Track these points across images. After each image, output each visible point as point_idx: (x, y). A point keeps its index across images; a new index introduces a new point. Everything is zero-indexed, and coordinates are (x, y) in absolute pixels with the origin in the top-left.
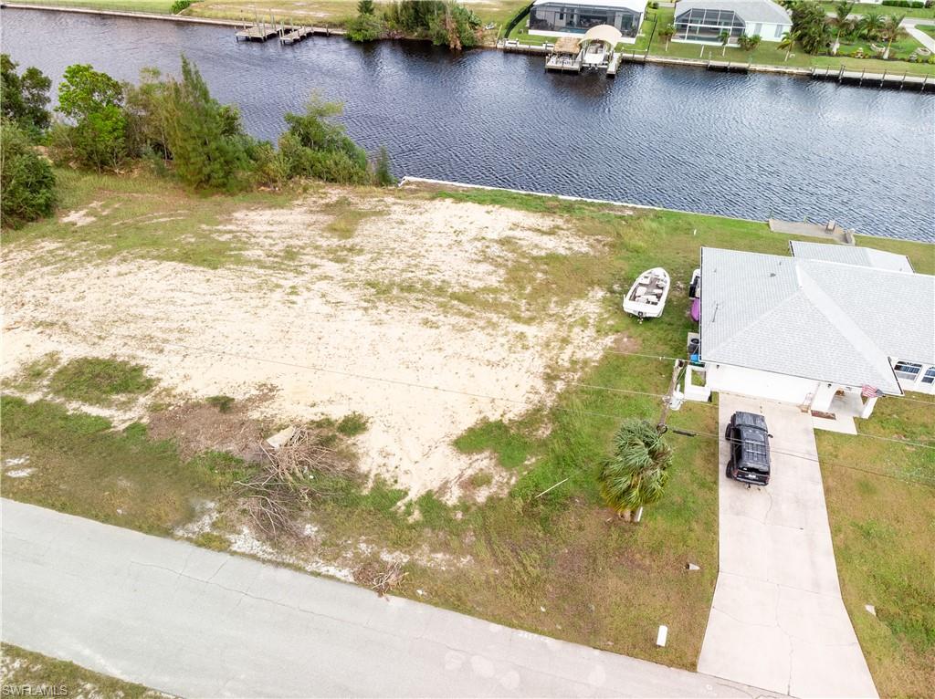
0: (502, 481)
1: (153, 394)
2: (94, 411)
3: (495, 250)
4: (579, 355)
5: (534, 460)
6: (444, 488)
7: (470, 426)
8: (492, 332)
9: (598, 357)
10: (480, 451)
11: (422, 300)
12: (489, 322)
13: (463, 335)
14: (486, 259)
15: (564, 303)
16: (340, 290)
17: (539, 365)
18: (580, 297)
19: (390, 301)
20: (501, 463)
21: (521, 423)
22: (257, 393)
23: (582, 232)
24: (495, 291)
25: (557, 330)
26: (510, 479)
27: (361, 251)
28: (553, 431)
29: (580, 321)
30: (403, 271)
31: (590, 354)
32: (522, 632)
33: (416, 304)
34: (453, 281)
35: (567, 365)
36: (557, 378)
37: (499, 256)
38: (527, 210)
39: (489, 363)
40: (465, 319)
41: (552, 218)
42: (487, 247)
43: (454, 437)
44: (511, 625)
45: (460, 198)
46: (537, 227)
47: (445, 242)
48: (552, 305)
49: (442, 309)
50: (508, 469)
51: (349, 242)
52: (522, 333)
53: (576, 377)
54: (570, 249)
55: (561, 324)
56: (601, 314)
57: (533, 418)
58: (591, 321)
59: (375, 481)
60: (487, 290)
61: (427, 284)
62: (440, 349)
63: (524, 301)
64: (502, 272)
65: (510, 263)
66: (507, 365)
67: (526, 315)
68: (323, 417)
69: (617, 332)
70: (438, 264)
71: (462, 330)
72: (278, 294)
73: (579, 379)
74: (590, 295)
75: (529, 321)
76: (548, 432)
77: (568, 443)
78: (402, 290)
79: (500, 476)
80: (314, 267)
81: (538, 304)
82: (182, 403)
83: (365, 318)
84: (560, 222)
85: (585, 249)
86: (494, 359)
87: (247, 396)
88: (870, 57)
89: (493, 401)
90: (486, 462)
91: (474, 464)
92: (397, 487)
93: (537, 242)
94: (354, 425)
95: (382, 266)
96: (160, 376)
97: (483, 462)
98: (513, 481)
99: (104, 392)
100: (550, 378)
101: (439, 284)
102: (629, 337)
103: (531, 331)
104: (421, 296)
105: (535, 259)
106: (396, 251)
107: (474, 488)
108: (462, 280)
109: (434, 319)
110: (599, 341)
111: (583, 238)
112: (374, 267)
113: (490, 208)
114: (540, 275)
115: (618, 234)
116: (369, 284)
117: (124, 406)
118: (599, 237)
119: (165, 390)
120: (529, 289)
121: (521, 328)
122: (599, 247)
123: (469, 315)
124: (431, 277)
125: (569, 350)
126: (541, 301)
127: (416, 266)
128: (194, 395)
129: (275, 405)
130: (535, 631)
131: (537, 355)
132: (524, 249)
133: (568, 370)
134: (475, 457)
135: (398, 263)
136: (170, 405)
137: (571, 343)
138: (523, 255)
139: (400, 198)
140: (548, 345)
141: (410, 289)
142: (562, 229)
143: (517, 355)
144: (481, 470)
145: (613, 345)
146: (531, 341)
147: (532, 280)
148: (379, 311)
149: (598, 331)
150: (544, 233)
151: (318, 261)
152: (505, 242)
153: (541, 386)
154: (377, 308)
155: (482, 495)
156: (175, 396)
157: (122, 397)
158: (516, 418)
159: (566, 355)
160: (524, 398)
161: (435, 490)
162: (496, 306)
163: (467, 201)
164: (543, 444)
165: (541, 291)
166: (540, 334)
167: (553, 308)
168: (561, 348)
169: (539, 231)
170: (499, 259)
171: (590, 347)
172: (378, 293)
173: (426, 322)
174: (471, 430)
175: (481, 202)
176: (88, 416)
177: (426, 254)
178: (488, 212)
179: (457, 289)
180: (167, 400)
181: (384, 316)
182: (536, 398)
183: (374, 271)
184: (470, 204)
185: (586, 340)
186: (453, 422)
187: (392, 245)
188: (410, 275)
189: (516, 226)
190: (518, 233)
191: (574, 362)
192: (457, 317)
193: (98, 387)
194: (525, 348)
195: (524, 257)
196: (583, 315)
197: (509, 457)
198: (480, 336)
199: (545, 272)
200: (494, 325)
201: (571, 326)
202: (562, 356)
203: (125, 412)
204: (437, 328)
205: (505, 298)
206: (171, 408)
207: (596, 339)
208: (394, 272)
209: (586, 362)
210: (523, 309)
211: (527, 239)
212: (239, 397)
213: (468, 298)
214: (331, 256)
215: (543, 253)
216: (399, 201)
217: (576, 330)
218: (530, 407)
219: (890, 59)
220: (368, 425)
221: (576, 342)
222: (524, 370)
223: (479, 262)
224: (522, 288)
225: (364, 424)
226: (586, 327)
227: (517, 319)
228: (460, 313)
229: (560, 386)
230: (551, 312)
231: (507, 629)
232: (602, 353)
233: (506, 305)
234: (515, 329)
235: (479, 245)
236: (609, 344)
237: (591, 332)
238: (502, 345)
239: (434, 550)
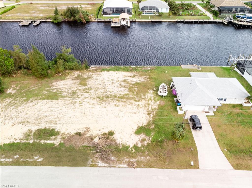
0: (148, 140)
1: (60, 135)
2: (49, 142)
3: (123, 84)
4: (153, 108)
5: (153, 133)
6: (137, 143)
7: (136, 128)
8: (132, 105)
9: (157, 107)
10: (141, 133)
11: (112, 100)
12: (130, 103)
13: (125, 107)
14: (122, 86)
15: (144, 95)
16: (91, 100)
17: (145, 111)
18: (148, 93)
19: (105, 101)
20: (146, 135)
21: (147, 125)
22: (85, 130)
23: (141, 75)
24: (128, 94)
25: (146, 102)
26: (150, 138)
27: (91, 89)
28: (154, 126)
29: (150, 99)
30: (104, 93)
31: (155, 107)
32: (165, 169)
33: (112, 101)
34: (117, 94)
35: (151, 110)
36: (150, 114)
37: (125, 85)
38: (126, 71)
39: (134, 113)
40: (124, 103)
41: (132, 73)
42: (121, 83)
43: (134, 132)
44: (163, 168)
45: (108, 70)
46: (130, 76)
47: (111, 83)
48: (142, 96)
49: (118, 101)
50: (149, 136)
51: (87, 87)
52: (138, 104)
53: (154, 113)
54: (140, 81)
55: (146, 100)
56: (154, 97)
57: (149, 124)
58: (152, 99)
59: (122, 145)
60: (126, 94)
61: (111, 95)
62: (122, 111)
63: (135, 96)
64: (127, 89)
65: (128, 87)
66: (138, 112)
67: (137, 99)
68: (104, 133)
69: (159, 100)
70: (112, 89)
71: (125, 106)
72: (77, 104)
73: (155, 113)
74: (149, 92)
75: (139, 101)
76: (153, 127)
77: (159, 128)
78: (106, 98)
79: (147, 138)
80: (82, 95)
81: (139, 96)
82: (69, 136)
83: (101, 107)
84: (135, 74)
85: (143, 80)
86: (135, 112)
87: (83, 131)
88: (189, 15)
89: (139, 122)
90: (143, 136)
91: (141, 137)
92: (127, 145)
93: (131, 80)
94: (111, 133)
95: (98, 92)
96: (60, 130)
97: (142, 136)
98: (151, 139)
99: (48, 137)
100: (149, 114)
101: (114, 95)
102: (162, 101)
103: (140, 103)
104: (111, 99)
105: (133, 84)
106: (99, 88)
107: (143, 142)
108: (119, 93)
109: (117, 104)
110: (156, 103)
111: (142, 77)
112: (96, 93)
113: (116, 72)
114: (136, 89)
115: (149, 75)
116: (98, 98)
117: (55, 139)
118: (145, 76)
119: (63, 133)
120: (135, 93)
121: (138, 103)
122: (146, 79)
123: (125, 102)
124: (111, 93)
125: (150, 106)
126: (139, 95)
127: (106, 91)
128: (71, 133)
129: (91, 132)
130: (168, 168)
131: (144, 109)
132: (130, 82)
133: (152, 111)
134: (141, 135)
135: (102, 91)
136: (66, 137)
137: (150, 105)
138: (130, 84)
139: (93, 72)
140: (145, 106)
141: (108, 97)
142: (136, 75)
143: (140, 110)
144: (143, 138)
145: (159, 104)
146: (141, 106)
147: (135, 90)
148: (103, 104)
149: (155, 101)
150: (132, 77)
151: (82, 94)
152: (124, 81)
153: (148, 116)
154: (102, 103)
155: (145, 143)
156: (66, 135)
157: (53, 137)
158: (145, 125)
159: (150, 108)
160: (145, 120)
161: (136, 144)
162: (130, 98)
163: (110, 71)
164: (153, 129)
165: (138, 93)
166: (142, 104)
167: (143, 97)
168: (148, 106)
169: (131, 77)
170: (125, 86)
171: (155, 105)
172: (101, 100)
173: (116, 105)
174: (137, 129)
175: (114, 71)
176: (48, 143)
177: (107, 87)
178: (117, 73)
179: (119, 95)
180: (65, 136)
181: (105, 105)
182: (148, 119)
183: (97, 94)
184: (111, 71)
185: (153, 103)
186: (132, 128)
187: (98, 86)
188: (106, 94)
189: (125, 76)
190: (126, 78)
191: (152, 109)
192: (122, 103)
193: (46, 136)
194: (141, 108)
195: (131, 84)
196: (150, 97)
197: (148, 134)
198: (129, 106)
199: (137, 88)
200: (131, 103)
201: (148, 101)
202: (149, 108)
203: (56, 140)
204: (119, 106)
205: (131, 96)
206: (67, 138)
207: (155, 103)
208: (102, 93)
209: (155, 109)
210: (136, 98)
211: (129, 79)
212: (82, 132)
213: (122, 97)
214: (84, 92)
215: (134, 83)
216: (93, 73)
217: (150, 101)
218: (147, 121)
219: (194, 15)
220: (114, 132)
221: (151, 104)
222: (143, 113)
223: (121, 87)
224: (134, 93)
225: (113, 132)
226: (152, 100)
227: (136, 101)
228: (122, 101)
229: (152, 115)
230: (143, 98)
231: (162, 169)
232: (157, 106)
233: (132, 98)
234: (136, 104)
235: (118, 83)
236: (158, 104)
237: (153, 101)
238: (135, 108)
239: (141, 157)
